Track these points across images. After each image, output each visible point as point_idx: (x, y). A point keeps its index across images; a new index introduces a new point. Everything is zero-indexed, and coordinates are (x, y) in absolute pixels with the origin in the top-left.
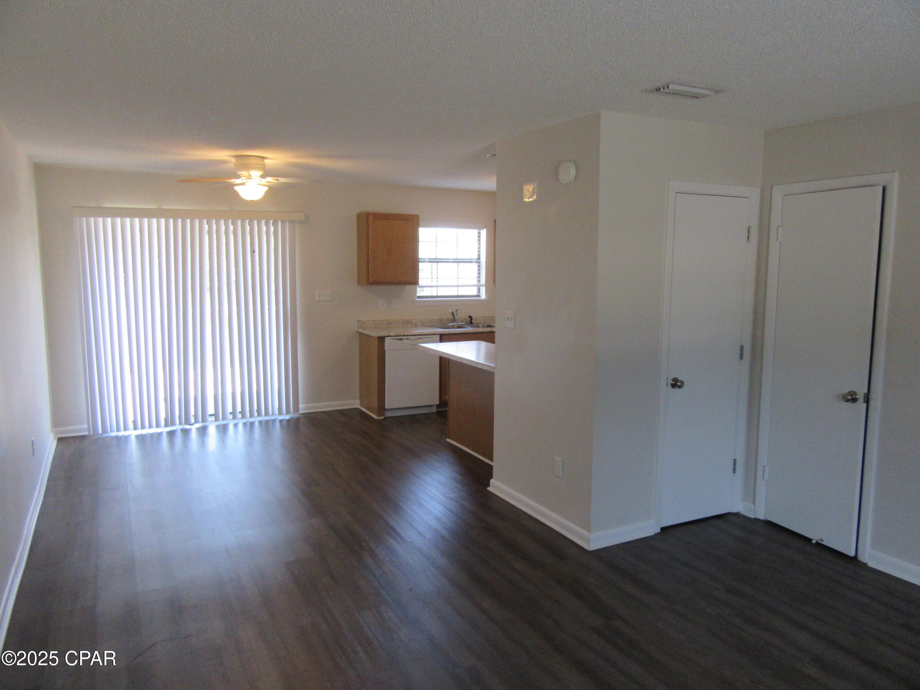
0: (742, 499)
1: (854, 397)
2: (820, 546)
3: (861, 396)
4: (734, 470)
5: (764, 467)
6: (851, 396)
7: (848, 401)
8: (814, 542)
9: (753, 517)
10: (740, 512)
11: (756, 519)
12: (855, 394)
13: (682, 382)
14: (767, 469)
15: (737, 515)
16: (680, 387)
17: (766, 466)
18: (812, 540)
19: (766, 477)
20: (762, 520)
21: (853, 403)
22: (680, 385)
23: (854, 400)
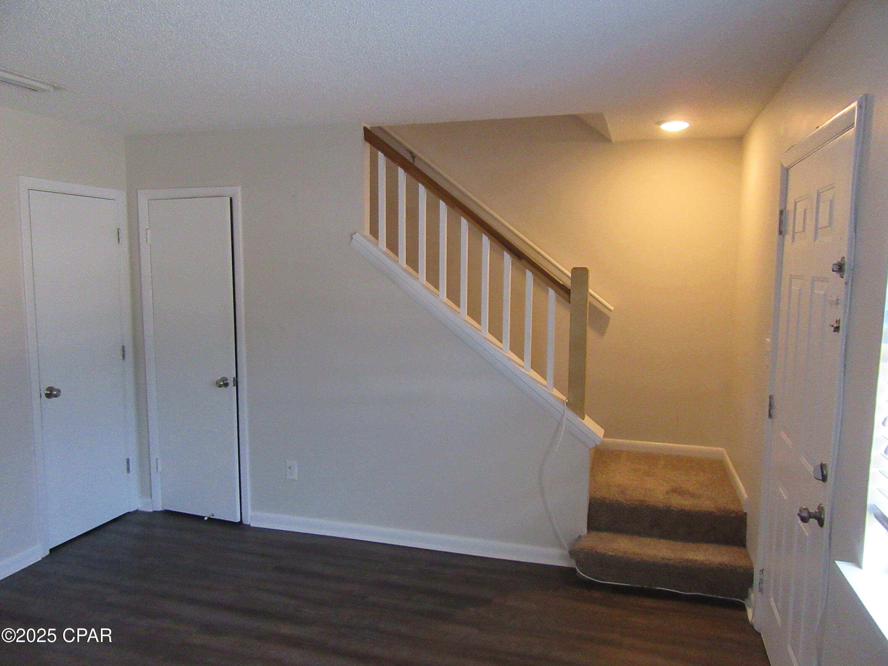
0: (140, 496)
1: (225, 382)
2: (211, 520)
3: (231, 382)
4: (128, 470)
5: (157, 459)
6: (223, 381)
7: (220, 386)
8: (206, 518)
9: (151, 510)
10: (138, 509)
11: (155, 512)
12: (227, 379)
13: (59, 391)
14: (159, 461)
15: (136, 512)
16: (56, 396)
17: (158, 459)
18: (204, 517)
19: (160, 469)
20: (161, 511)
21: (226, 387)
22: (56, 394)
23: (226, 385)
